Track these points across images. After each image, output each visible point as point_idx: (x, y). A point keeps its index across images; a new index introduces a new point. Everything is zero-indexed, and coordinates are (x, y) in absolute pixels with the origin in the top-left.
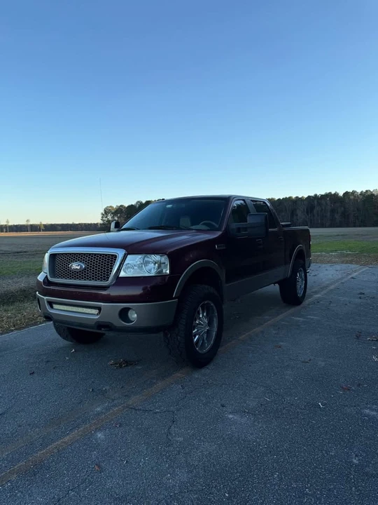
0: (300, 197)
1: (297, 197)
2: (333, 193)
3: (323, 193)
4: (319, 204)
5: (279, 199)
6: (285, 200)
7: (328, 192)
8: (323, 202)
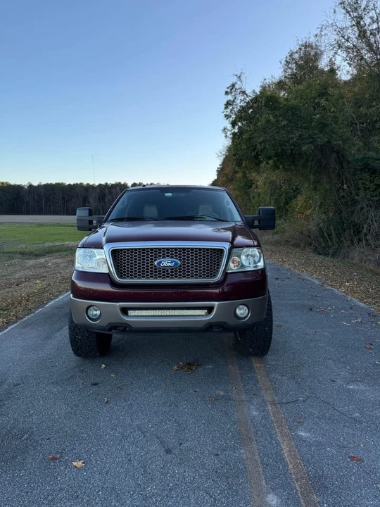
0: (91, 184)
1: (88, 184)
2: (122, 183)
3: (113, 183)
4: (110, 192)
5: (70, 185)
6: (76, 186)
7: (118, 182)
8: (114, 191)
